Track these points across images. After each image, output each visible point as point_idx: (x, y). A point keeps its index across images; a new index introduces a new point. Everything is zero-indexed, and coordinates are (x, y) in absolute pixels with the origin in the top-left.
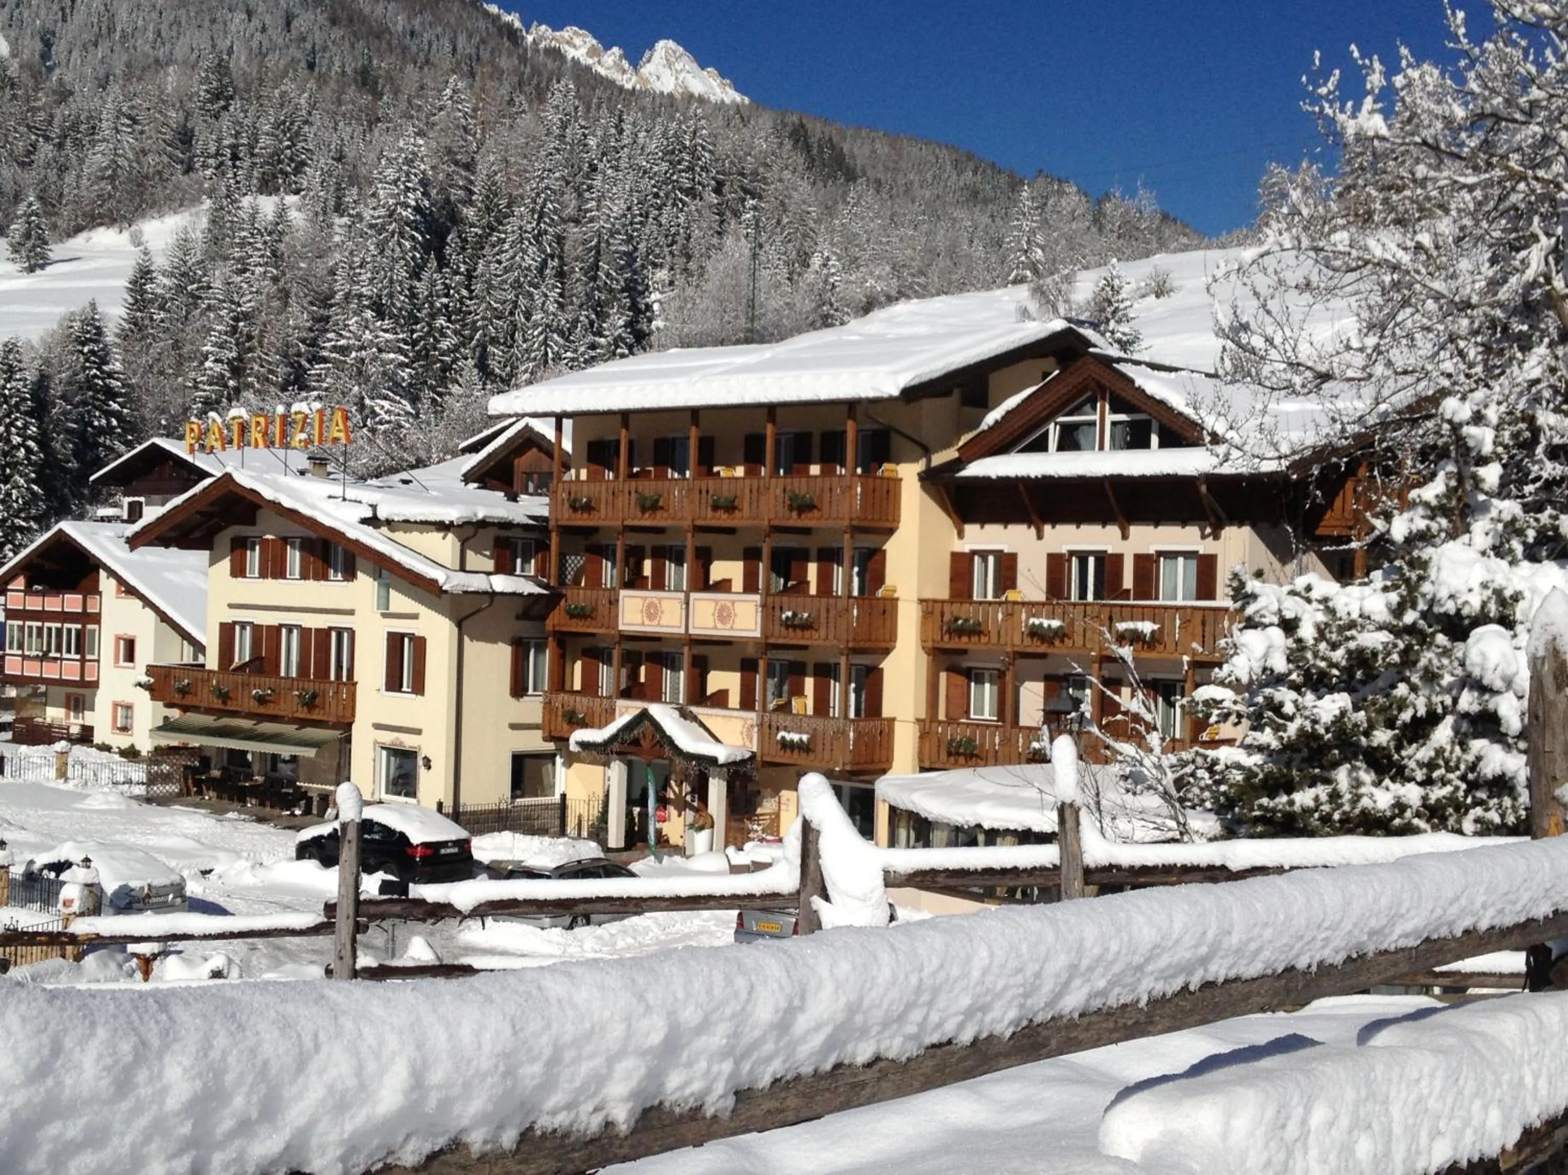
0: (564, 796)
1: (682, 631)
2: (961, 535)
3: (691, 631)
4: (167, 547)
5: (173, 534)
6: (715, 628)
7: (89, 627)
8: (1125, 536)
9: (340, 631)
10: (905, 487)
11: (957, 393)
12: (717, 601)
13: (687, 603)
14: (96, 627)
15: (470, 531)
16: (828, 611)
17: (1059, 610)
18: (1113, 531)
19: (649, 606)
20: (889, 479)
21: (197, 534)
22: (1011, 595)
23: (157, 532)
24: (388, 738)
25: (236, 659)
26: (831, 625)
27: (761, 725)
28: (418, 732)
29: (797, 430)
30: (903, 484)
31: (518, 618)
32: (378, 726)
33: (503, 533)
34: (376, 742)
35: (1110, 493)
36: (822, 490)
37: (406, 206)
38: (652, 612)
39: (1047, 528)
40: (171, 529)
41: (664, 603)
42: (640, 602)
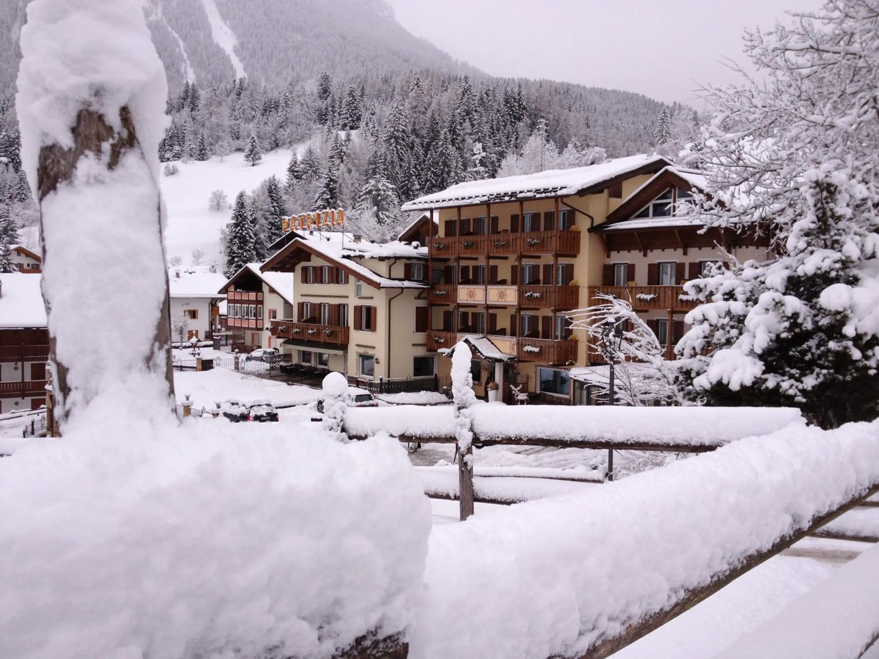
0: (436, 375)
1: (484, 303)
2: (609, 256)
3: (488, 303)
4: (277, 271)
5: (278, 266)
6: (498, 301)
7: (259, 306)
8: (685, 253)
9: (344, 306)
10: (582, 235)
11: (606, 191)
12: (498, 289)
13: (486, 290)
14: (261, 306)
15: (393, 261)
16: (546, 292)
17: (653, 290)
18: (680, 251)
19: (470, 292)
20: (574, 232)
21: (288, 266)
22: (632, 284)
23: (271, 265)
24: (362, 350)
25: (305, 318)
26: (548, 299)
27: (518, 344)
28: (374, 348)
29: (534, 212)
30: (581, 234)
31: (416, 298)
32: (358, 345)
33: (408, 262)
34: (357, 352)
35: (677, 235)
36: (544, 238)
37: (398, 131)
38: (471, 295)
39: (649, 251)
40: (277, 264)
41: (476, 290)
42: (466, 290)
